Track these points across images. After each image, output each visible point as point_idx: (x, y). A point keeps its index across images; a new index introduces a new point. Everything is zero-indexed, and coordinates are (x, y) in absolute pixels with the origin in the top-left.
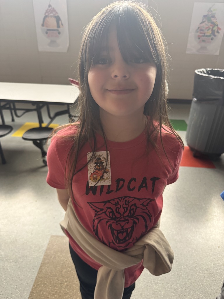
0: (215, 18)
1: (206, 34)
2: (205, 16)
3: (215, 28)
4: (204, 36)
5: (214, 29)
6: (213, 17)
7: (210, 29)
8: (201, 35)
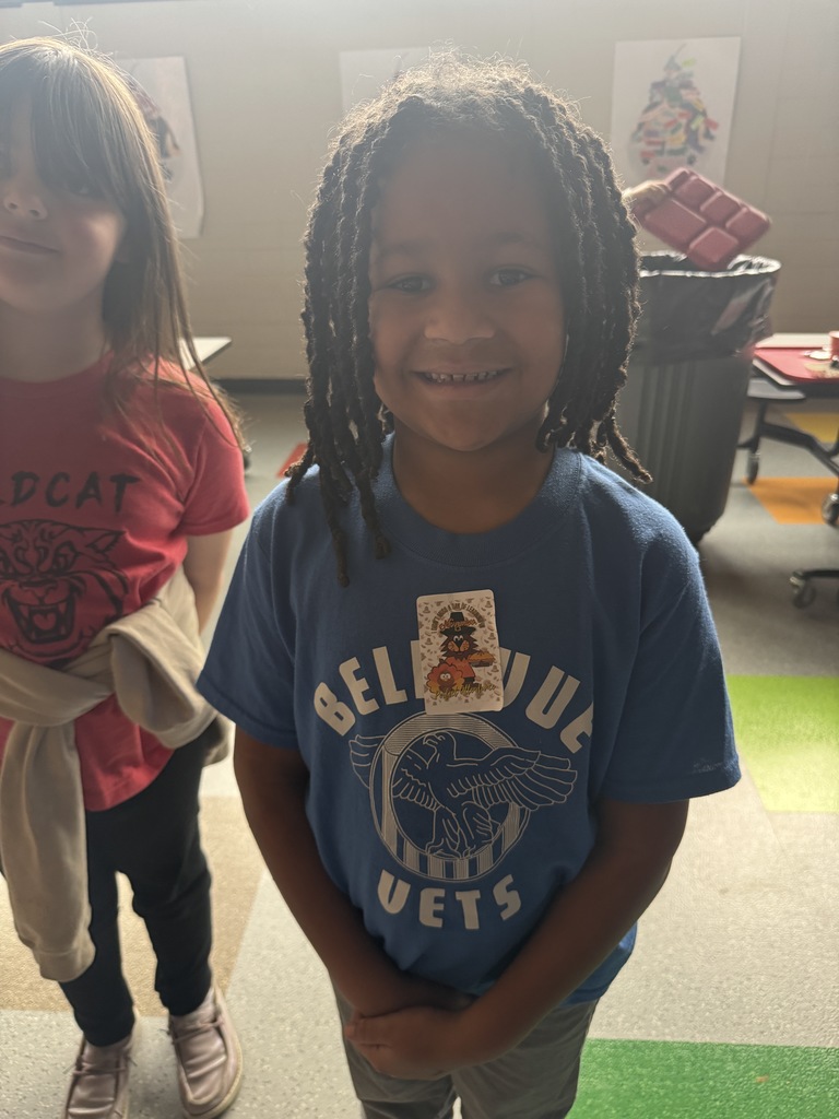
0: (695, 89)
1: (668, 147)
2: (657, 86)
3: (699, 123)
4: (661, 153)
5: (693, 127)
6: (687, 85)
7: (679, 126)
8: (652, 148)
